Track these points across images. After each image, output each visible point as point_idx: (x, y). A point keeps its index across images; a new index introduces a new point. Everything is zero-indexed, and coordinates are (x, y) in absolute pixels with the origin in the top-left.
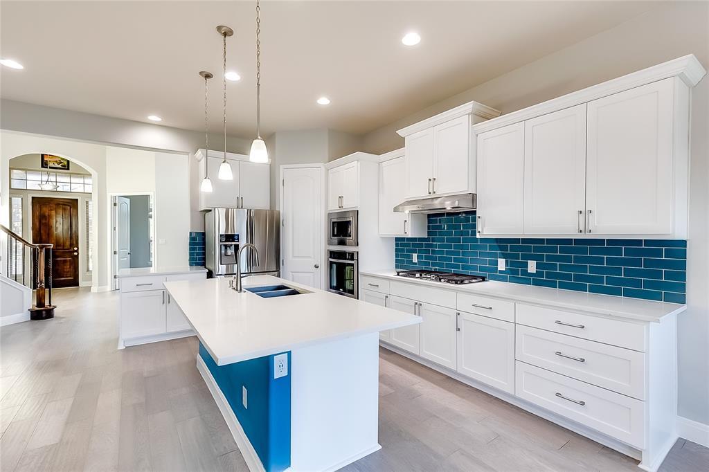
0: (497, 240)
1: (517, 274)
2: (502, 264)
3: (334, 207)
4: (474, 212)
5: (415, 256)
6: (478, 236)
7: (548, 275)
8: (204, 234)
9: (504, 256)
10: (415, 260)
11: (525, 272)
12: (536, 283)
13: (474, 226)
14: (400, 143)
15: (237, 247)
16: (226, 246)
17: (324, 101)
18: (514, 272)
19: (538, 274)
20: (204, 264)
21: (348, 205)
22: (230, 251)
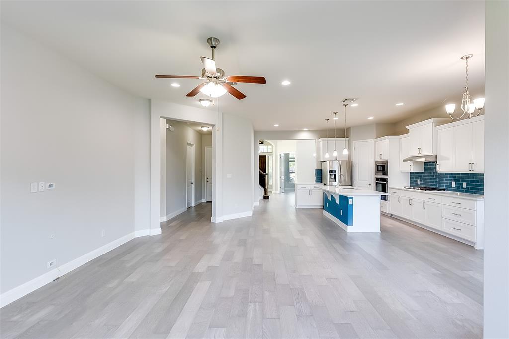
0: (452, 174)
1: (459, 189)
2: (453, 184)
3: (378, 159)
4: (437, 162)
5: (418, 181)
6: (438, 172)
7: (471, 189)
8: (321, 170)
9: (455, 181)
10: (418, 183)
11: (462, 188)
12: (467, 192)
13: (436, 168)
14: (407, 131)
15: (335, 176)
16: (331, 175)
17: (371, 118)
18: (459, 188)
19: (467, 188)
20: (322, 182)
21: (384, 158)
22: (333, 177)
